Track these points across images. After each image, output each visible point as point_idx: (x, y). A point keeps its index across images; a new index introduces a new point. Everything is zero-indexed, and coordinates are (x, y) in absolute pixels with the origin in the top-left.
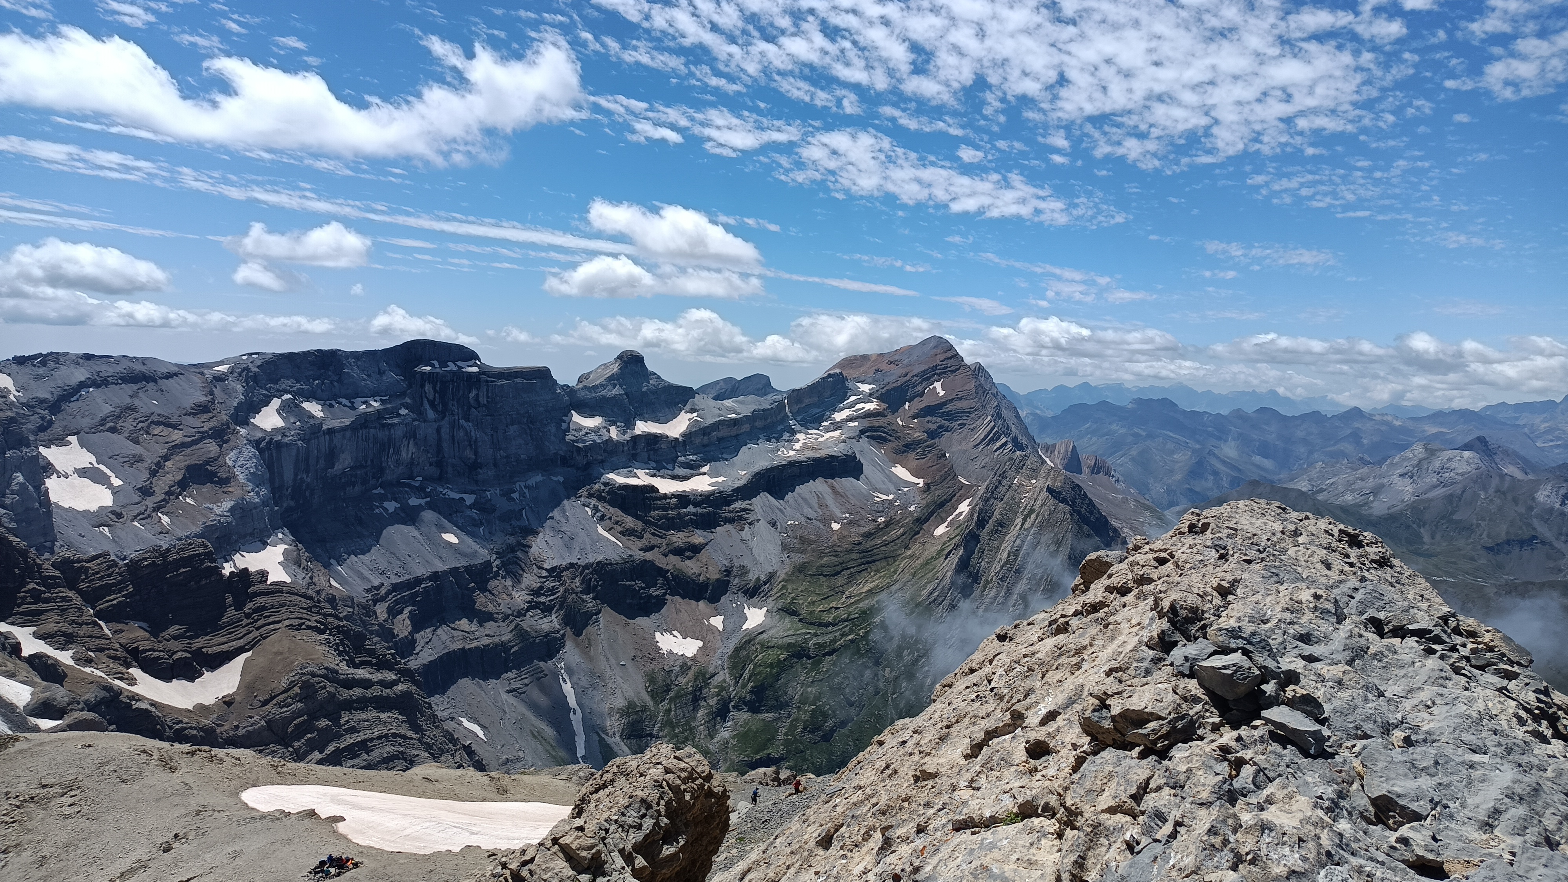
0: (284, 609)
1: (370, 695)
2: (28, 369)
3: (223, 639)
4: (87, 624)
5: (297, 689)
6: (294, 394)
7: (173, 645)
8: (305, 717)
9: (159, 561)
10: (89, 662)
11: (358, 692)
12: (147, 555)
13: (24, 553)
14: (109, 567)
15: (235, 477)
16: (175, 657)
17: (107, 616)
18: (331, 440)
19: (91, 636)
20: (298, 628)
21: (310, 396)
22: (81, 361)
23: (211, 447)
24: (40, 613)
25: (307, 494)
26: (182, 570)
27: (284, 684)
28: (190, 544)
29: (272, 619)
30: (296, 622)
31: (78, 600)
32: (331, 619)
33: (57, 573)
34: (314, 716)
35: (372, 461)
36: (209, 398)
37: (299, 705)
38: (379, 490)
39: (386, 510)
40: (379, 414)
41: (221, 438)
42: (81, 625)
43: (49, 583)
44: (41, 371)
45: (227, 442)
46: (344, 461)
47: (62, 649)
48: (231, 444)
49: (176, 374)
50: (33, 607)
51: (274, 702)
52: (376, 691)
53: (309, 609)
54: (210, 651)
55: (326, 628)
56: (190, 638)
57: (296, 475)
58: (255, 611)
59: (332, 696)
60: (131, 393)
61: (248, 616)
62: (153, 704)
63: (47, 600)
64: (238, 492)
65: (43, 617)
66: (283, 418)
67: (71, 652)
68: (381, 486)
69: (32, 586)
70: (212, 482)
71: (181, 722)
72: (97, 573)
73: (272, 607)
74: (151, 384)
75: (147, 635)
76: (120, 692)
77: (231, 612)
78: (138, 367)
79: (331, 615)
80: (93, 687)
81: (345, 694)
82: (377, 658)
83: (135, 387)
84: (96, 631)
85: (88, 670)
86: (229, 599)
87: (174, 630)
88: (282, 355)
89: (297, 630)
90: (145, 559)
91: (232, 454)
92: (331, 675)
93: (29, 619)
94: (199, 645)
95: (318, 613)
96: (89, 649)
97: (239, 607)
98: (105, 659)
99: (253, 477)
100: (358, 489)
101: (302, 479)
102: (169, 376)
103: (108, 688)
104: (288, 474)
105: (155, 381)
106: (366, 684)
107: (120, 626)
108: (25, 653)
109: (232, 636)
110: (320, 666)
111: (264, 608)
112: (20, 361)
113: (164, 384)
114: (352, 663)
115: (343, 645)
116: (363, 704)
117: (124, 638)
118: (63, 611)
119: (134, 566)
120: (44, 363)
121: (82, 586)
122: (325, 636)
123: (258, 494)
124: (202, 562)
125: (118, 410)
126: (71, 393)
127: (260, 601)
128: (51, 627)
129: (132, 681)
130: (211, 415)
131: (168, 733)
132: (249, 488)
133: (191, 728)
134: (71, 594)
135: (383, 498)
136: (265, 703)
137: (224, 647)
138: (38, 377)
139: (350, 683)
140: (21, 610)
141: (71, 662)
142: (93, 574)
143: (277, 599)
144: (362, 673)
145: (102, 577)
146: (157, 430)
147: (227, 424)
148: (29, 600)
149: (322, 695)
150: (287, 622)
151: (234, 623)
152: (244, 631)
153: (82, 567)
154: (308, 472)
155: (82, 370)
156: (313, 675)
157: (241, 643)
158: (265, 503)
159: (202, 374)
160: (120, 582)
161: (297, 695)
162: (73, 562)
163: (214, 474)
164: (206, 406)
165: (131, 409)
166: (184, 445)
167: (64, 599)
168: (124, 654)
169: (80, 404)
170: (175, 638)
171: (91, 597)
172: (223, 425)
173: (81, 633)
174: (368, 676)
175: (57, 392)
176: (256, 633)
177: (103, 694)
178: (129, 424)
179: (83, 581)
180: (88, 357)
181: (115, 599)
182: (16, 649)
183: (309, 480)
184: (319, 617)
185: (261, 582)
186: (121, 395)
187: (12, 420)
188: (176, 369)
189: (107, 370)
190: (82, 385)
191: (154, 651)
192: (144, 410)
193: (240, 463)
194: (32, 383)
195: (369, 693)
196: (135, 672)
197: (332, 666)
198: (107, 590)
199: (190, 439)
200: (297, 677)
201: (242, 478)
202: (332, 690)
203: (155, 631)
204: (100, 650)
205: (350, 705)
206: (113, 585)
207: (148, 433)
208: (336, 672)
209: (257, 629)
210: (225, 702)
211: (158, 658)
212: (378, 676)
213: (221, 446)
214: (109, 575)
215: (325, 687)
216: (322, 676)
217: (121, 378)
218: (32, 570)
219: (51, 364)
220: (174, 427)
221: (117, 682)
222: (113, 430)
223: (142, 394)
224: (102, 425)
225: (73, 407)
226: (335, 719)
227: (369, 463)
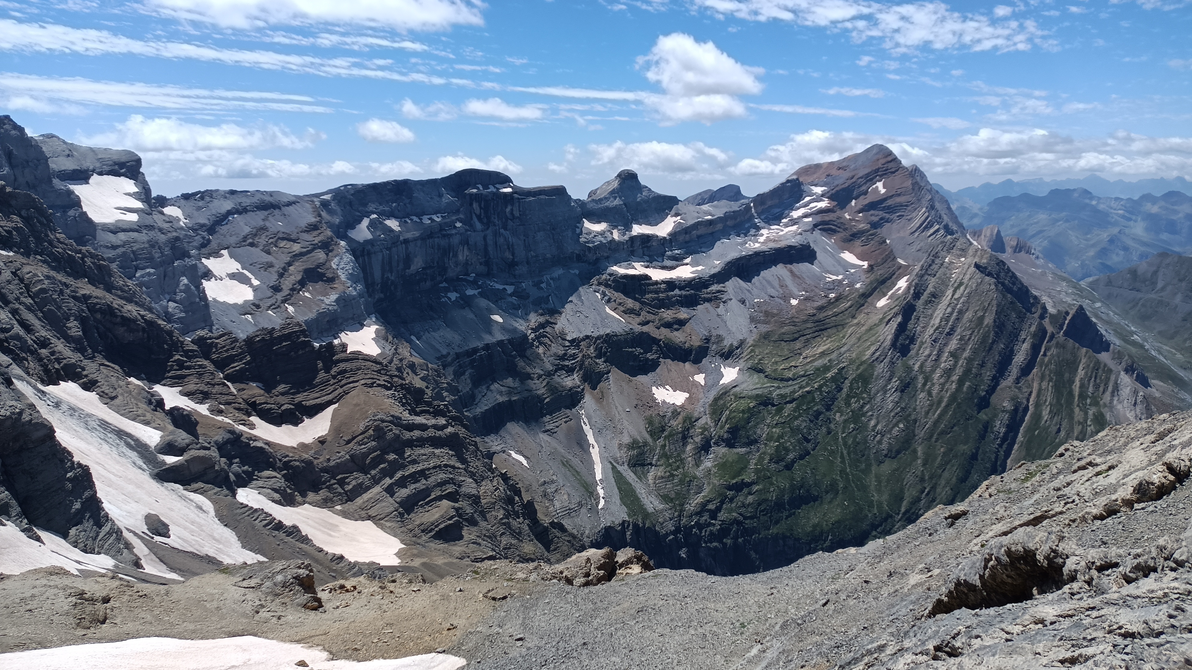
0: (360, 372)
1: (425, 436)
2: (191, 202)
3: (318, 395)
4: (218, 384)
5: (371, 432)
6: (379, 214)
7: (281, 399)
8: (378, 452)
10: (220, 412)
11: (417, 433)
12: (259, 333)
14: (233, 342)
15: (338, 277)
16: (283, 408)
17: (232, 378)
18: (407, 248)
19: (221, 394)
20: (371, 386)
21: (390, 216)
22: (228, 195)
23: (320, 255)
24: (183, 377)
25: (392, 288)
26: (284, 344)
27: (362, 428)
29: (352, 379)
30: (370, 381)
31: (211, 367)
32: (396, 379)
33: (195, 348)
34: (385, 452)
35: (438, 263)
36: (318, 219)
37: (374, 443)
38: (444, 284)
39: (448, 299)
40: (440, 227)
41: (328, 248)
42: (213, 385)
43: (189, 355)
44: (200, 203)
45: (331, 251)
46: (418, 264)
47: (201, 403)
48: (335, 252)
49: (294, 203)
50: (179, 373)
51: (355, 441)
52: (431, 433)
53: (379, 372)
54: (308, 403)
55: (393, 386)
56: (293, 394)
57: (383, 275)
58: (339, 373)
59: (397, 437)
60: (263, 217)
61: (334, 377)
62: (265, 442)
63: (189, 368)
64: (341, 288)
65: (186, 380)
66: (371, 232)
67: (207, 406)
68: (446, 281)
69: (177, 357)
70: (323, 281)
71: (288, 456)
72: (224, 347)
73: (352, 370)
74: (278, 210)
75: (263, 392)
76: (241, 434)
77: (322, 375)
78: (268, 198)
79: (396, 376)
80: (221, 431)
81: (407, 435)
82: (434, 408)
83: (266, 213)
84: (225, 390)
85: (220, 418)
86: (320, 365)
87: (282, 388)
91: (336, 260)
92: (396, 421)
93: (177, 381)
94: (300, 399)
95: (387, 375)
96: (220, 403)
97: (327, 370)
98: (232, 410)
99: (351, 277)
100: (428, 284)
101: (388, 277)
102: (289, 204)
103: (232, 432)
104: (377, 274)
105: (280, 208)
106: (423, 427)
107: (243, 386)
108: (168, 407)
109: (324, 392)
110: (388, 414)
111: (346, 371)
112: (187, 197)
113: (286, 210)
114: (413, 412)
115: (405, 398)
116: (421, 442)
117: (246, 394)
118: (200, 375)
119: (250, 341)
120: (202, 198)
121: (214, 356)
122: (391, 392)
123: (355, 289)
124: (299, 338)
125: (255, 230)
126: (222, 219)
127: (343, 366)
128: (193, 387)
129: (252, 426)
130: (319, 232)
131: (278, 464)
132: (349, 285)
133: (295, 460)
134: (206, 363)
135: (447, 290)
136: (348, 442)
137: (317, 401)
138: (198, 208)
139: (411, 427)
140: (170, 375)
141: (206, 413)
142: (221, 348)
143: (355, 364)
144: (419, 420)
145: (228, 350)
146: (282, 244)
147: (332, 238)
148: (175, 367)
149: (390, 436)
150: (363, 382)
151: (325, 383)
152: (332, 388)
153: (213, 342)
154: (391, 273)
155: (229, 202)
156: (383, 421)
157: (331, 397)
158: (360, 295)
159: (313, 201)
160: (241, 354)
161: (371, 436)
162: (207, 339)
163: (323, 275)
164: (316, 225)
165: (264, 229)
166: (302, 254)
167: (201, 366)
168: (246, 406)
169: (228, 226)
170: (283, 394)
171: (221, 365)
172: (328, 239)
173: (214, 391)
174: (424, 421)
175: (212, 219)
176: (341, 390)
177: (228, 436)
178: (262, 240)
179: (214, 353)
180: (233, 192)
181: (237, 366)
183: (393, 278)
184: (386, 378)
185: (342, 352)
186: (257, 219)
187: (177, 239)
188: (294, 199)
189: (246, 202)
190: (229, 213)
191: (268, 404)
192: (273, 229)
193: (341, 267)
194: (196, 212)
195: (425, 434)
196: (254, 419)
197: (397, 414)
198: (232, 359)
199: (305, 250)
200: (371, 423)
201: (343, 277)
202: (397, 432)
203: (268, 389)
204: (229, 404)
205: (412, 444)
206: (236, 355)
207: (276, 246)
208: (400, 419)
209: (342, 386)
210: (319, 441)
211: (271, 409)
212: (433, 422)
213: (327, 255)
214: (233, 349)
215: (391, 430)
216: (389, 422)
217: (256, 207)
218: (177, 346)
219: (207, 199)
220: (294, 241)
221: (240, 427)
222: (252, 245)
223: (271, 218)
224: (244, 241)
225: (223, 229)
226: (401, 454)
227: (436, 264)
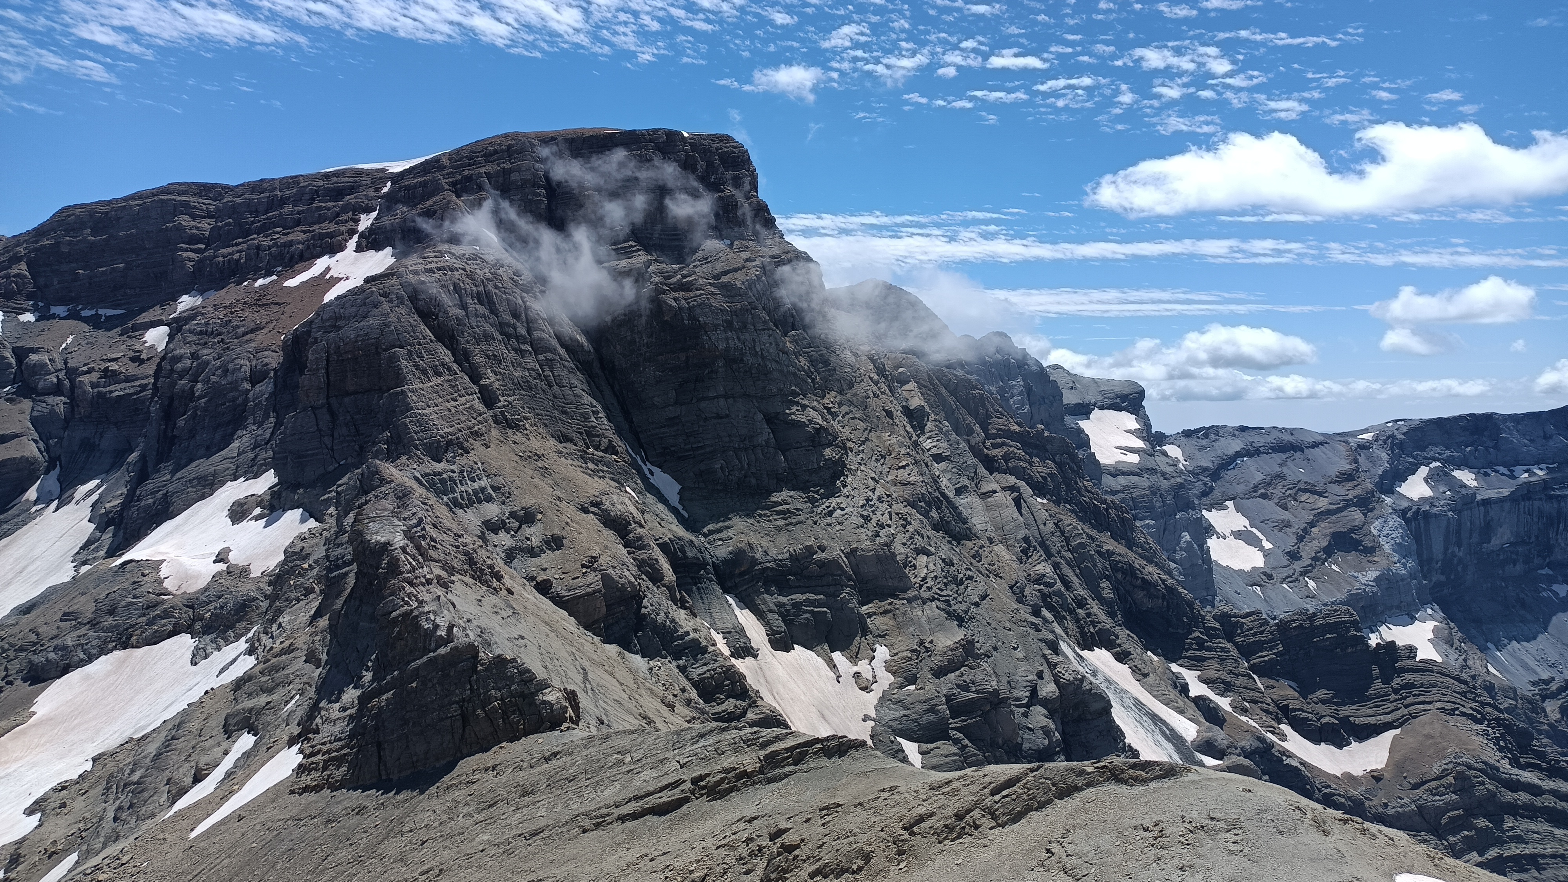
0: (1435, 690)
1: (1539, 804)
2: (1193, 441)
3: (1371, 711)
4: (1243, 676)
5: (1450, 779)
6: (1445, 462)
7: (1321, 709)
8: (1461, 812)
9: (1306, 624)
10: (1244, 711)
11: (1523, 797)
12: (1295, 618)
13: (1191, 605)
14: (1261, 625)
15: (1380, 546)
16: (1324, 721)
17: (1262, 670)
18: (1487, 513)
19: (1245, 688)
20: (1451, 712)
21: (1461, 465)
22: (1237, 433)
23: (1356, 515)
24: (1203, 659)
25: (1460, 569)
26: (1328, 636)
27: (1436, 769)
28: (1336, 611)
29: (1421, 699)
30: (1449, 706)
31: (1234, 652)
32: (1489, 709)
33: (1217, 625)
34: (1471, 812)
35: (1537, 537)
36: (1354, 466)
37: (1454, 797)
38: (1546, 571)
39: (1556, 594)
40: (1545, 485)
41: (1366, 506)
42: (1237, 675)
43: (1211, 633)
44: (1204, 442)
45: (1371, 510)
46: (1502, 537)
47: (1222, 695)
48: (1376, 512)
49: (1322, 444)
50: (1198, 653)
51: (1426, 787)
52: (1548, 801)
53: (1463, 694)
54: (1357, 721)
55: (1484, 718)
56: (1337, 704)
57: (1446, 549)
58: (1404, 687)
59: (1492, 795)
60: (1280, 462)
61: (1396, 691)
62: (1303, 763)
63: (1209, 649)
64: (1384, 563)
65: (1206, 663)
66: (1431, 488)
67: (1229, 700)
68: (1549, 565)
69: (1197, 634)
70: (1357, 550)
71: (1329, 787)
72: (1251, 629)
73: (1422, 685)
74: (1299, 453)
75: (1297, 694)
76: (1272, 745)
77: (1378, 685)
78: (1287, 437)
79: (1489, 704)
80: (1249, 736)
81: (1508, 796)
82: (1549, 763)
83: (1284, 456)
84: (1250, 684)
85: (1244, 718)
86: (1376, 672)
87: (1321, 693)
88: (1430, 421)
89: (1449, 714)
90: (1294, 621)
91: (1377, 523)
92: (1491, 771)
93: (1195, 663)
94: (1347, 713)
95: (1474, 700)
96: (1244, 699)
97: (1387, 681)
98: (1259, 711)
99: (1399, 548)
100: (1519, 568)
101: (1453, 552)
102: (1315, 445)
103: (1262, 740)
104: (1437, 547)
105: (1302, 451)
106: (1536, 791)
107: (1272, 682)
108: (1192, 694)
109: (1380, 710)
110: (1477, 758)
111: (1412, 686)
112: (1188, 434)
113: (1310, 452)
114: (1515, 762)
115: (1505, 740)
116: (1531, 812)
117: (1276, 694)
118: (1222, 660)
119: (1283, 626)
120: (1206, 436)
121: (1239, 639)
122: (1483, 727)
123: (1404, 565)
124: (1348, 630)
125: (1269, 478)
126: (1228, 462)
127: (1409, 677)
128: (1212, 674)
129: (1283, 737)
130: (1355, 483)
131: (1317, 795)
132: (1395, 559)
133: (1339, 795)
134: (1229, 645)
135: (1551, 580)
136: (1416, 787)
137: (1372, 720)
138: (1202, 448)
139: (1515, 786)
140: (1188, 654)
141: (1229, 709)
142: (1248, 630)
143: (1427, 678)
144: (1528, 776)
145: (1256, 634)
146: (1304, 497)
147: (1372, 492)
148: (1194, 646)
149: (1479, 791)
150: (1439, 705)
151: (1381, 697)
152: (1392, 706)
153: (1238, 622)
154: (1460, 546)
155: (1238, 441)
156: (1470, 767)
157: (1389, 718)
158: (1412, 576)
159: (1347, 442)
160: (1271, 641)
161: (1450, 785)
162: (1231, 616)
163: (1359, 542)
164: (1350, 475)
165: (1280, 477)
166: (1329, 513)
167: (1223, 649)
168: (1276, 710)
169: (1235, 472)
170: (1323, 702)
171: (1247, 651)
172: (1367, 493)
173: (1238, 683)
174: (1536, 781)
175: (1217, 461)
176: (1405, 711)
177: (1257, 744)
178: (1278, 491)
179: (1239, 635)
180: (1243, 429)
181: (1266, 656)
182: (1184, 689)
183: (1461, 554)
184: (1474, 705)
185: (1409, 658)
186: (1271, 463)
187: (1181, 486)
188: (1321, 438)
189: (1259, 441)
190: (1238, 455)
191: (1304, 711)
192: (1292, 478)
193: (1385, 533)
194: (1197, 453)
195: (1538, 802)
196: (1285, 728)
197: (1492, 761)
198: (1259, 646)
199: (1334, 507)
200: (1451, 766)
201: (1387, 548)
202: (1492, 788)
203: (1305, 691)
204: (1255, 702)
205: (1514, 810)
206: (1265, 642)
207: (1295, 500)
208: (1497, 769)
209: (1406, 707)
210: (1373, 776)
211: (1307, 719)
212: (1548, 784)
213: (1365, 515)
214: (1262, 633)
215: (1482, 783)
216: (1480, 770)
217: (1272, 448)
218: (1197, 621)
219: (1213, 437)
220: (1320, 494)
221: (1269, 735)
222: (1264, 496)
223: (1289, 463)
224: (1255, 491)
225: (1229, 475)
226: (1498, 822)
227: (1533, 539)
